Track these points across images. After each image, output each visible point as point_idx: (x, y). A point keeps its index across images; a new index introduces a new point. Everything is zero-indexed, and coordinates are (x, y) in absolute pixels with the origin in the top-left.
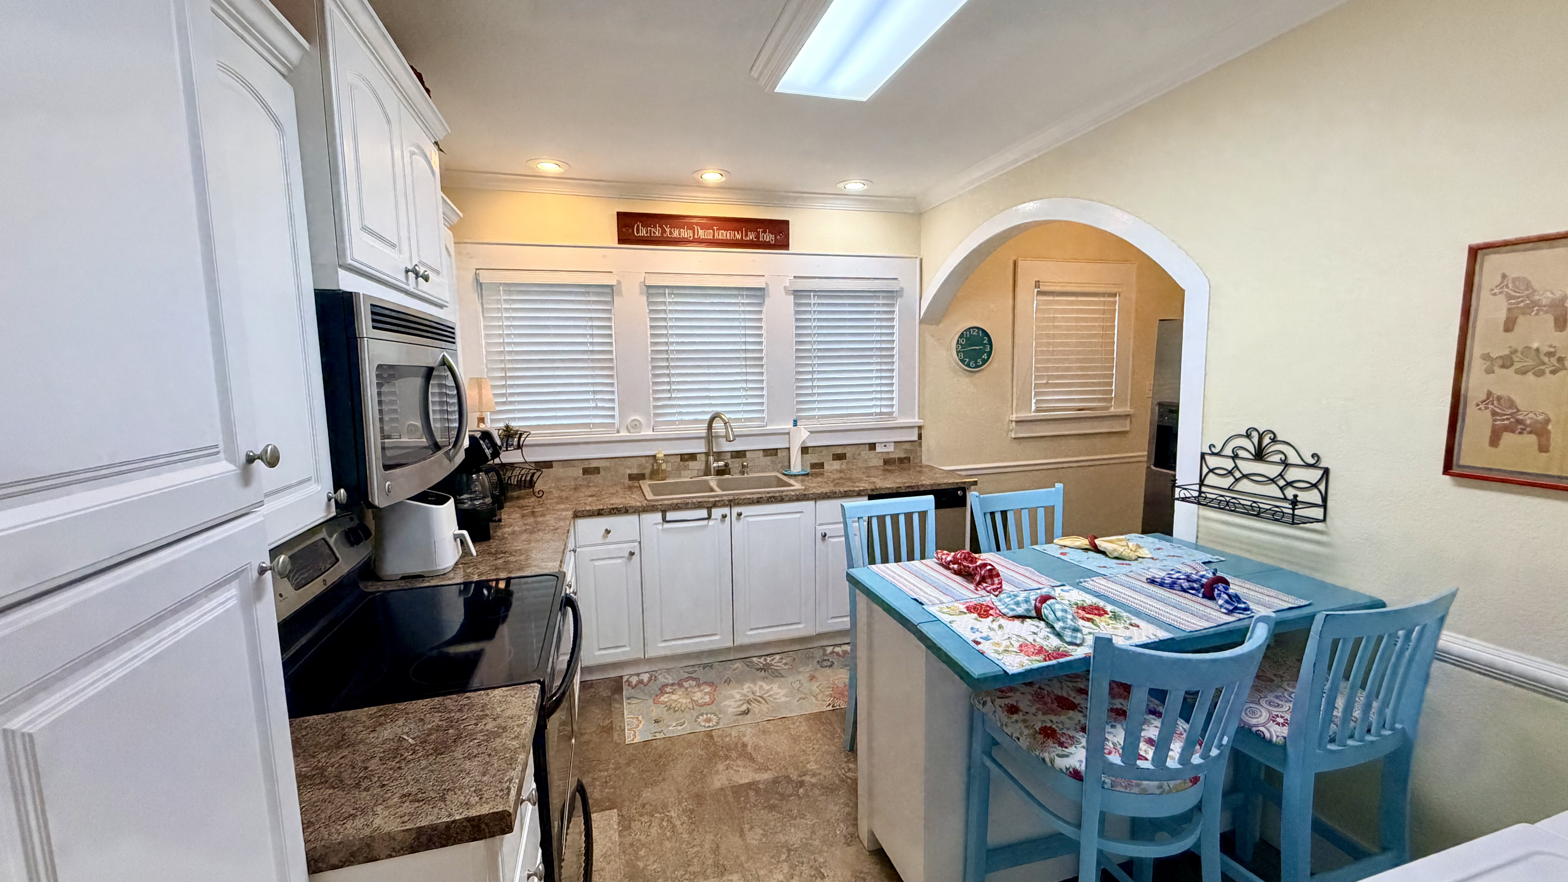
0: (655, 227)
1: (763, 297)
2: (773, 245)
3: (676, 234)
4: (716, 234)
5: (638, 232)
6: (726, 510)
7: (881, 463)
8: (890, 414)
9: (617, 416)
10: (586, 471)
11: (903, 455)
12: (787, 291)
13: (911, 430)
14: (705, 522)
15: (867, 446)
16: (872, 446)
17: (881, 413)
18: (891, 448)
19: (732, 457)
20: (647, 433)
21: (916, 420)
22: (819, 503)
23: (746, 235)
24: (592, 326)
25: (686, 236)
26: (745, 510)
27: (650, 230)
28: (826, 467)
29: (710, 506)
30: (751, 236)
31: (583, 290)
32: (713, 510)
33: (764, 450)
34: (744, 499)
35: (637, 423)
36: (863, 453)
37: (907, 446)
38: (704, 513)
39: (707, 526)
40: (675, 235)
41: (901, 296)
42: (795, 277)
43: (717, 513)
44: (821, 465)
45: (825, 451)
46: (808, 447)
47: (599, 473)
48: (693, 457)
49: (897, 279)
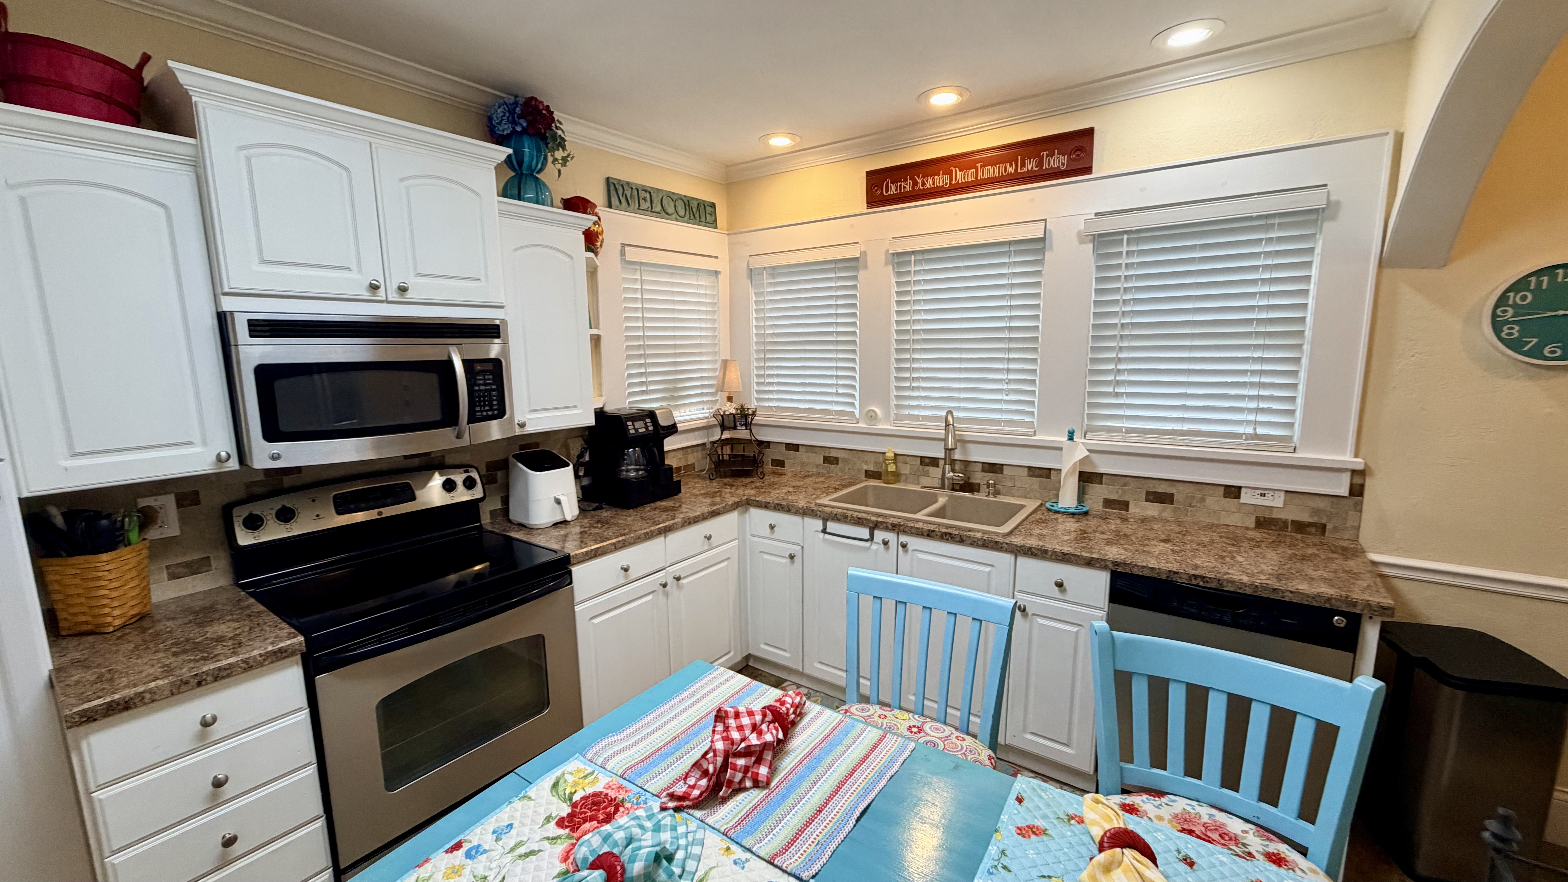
0: (906, 180)
1: (1042, 251)
2: (1064, 171)
3: (929, 184)
4: (980, 174)
5: (887, 191)
6: (891, 536)
7: (1252, 523)
8: (1288, 439)
9: (857, 404)
10: (828, 460)
11: (1305, 517)
12: (1082, 238)
13: (1336, 474)
14: (867, 544)
15: (1222, 488)
16: (1233, 492)
17: (1256, 436)
18: (1278, 501)
19: (983, 471)
20: (884, 427)
21: (1347, 458)
22: (1023, 561)
23: (1023, 165)
24: (837, 305)
25: (941, 184)
26: (914, 542)
27: (900, 185)
28: (1133, 509)
29: (874, 527)
30: (1030, 165)
31: (833, 266)
32: (876, 532)
33: (1030, 468)
34: (912, 527)
35: (873, 414)
36: (1209, 501)
37: (1321, 504)
38: (864, 533)
39: (869, 548)
40: (928, 186)
41: (1333, 218)
42: (1096, 214)
43: (880, 535)
44: (1125, 505)
45: (1133, 484)
46: (1102, 475)
47: (837, 464)
48: (934, 462)
49: (1326, 185)
